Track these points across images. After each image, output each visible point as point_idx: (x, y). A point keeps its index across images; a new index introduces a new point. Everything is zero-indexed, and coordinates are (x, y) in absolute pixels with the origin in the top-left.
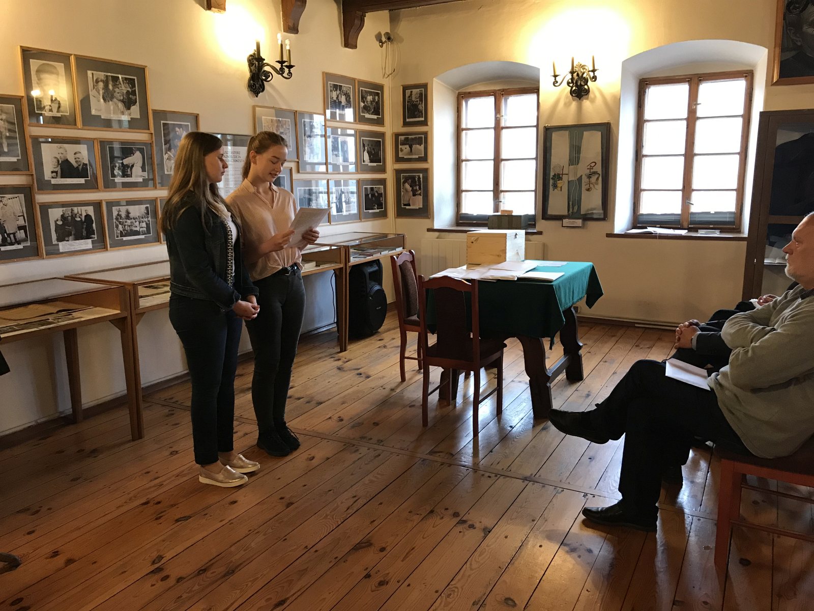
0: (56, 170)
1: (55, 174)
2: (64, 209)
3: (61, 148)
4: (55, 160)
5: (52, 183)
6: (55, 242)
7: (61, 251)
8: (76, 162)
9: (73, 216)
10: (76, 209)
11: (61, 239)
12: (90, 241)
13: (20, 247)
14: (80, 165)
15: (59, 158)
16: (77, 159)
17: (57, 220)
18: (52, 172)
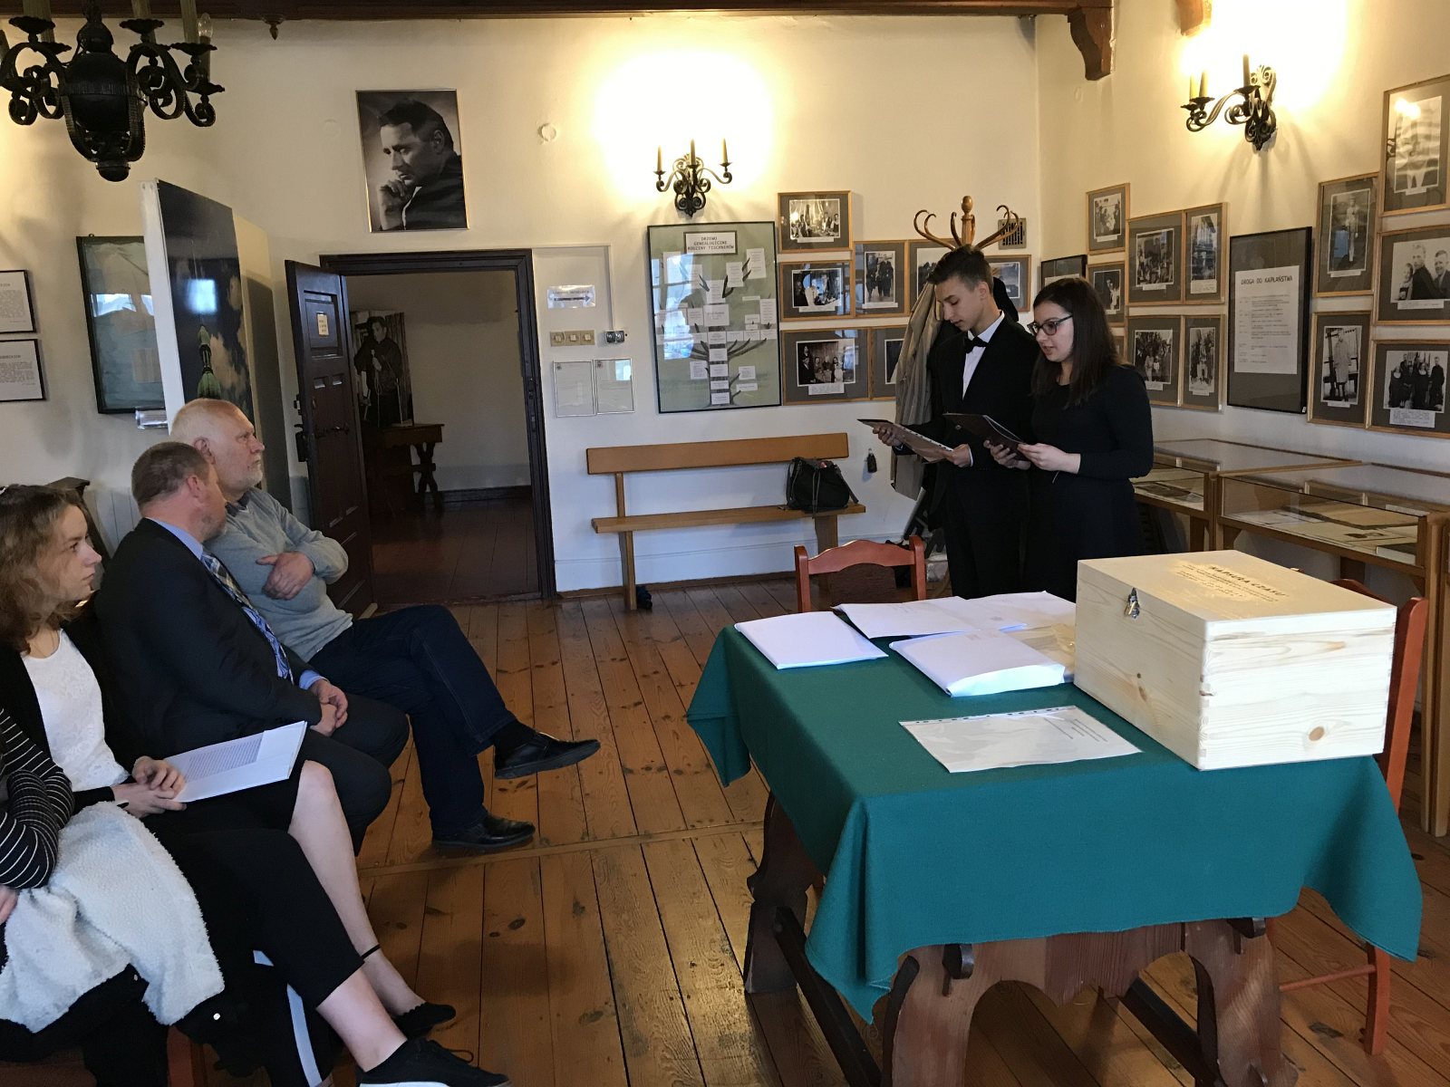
0: (1406, 285)
1: (1404, 293)
2: (1406, 352)
3: (1418, 247)
4: (1408, 269)
5: (1399, 307)
6: (1386, 407)
7: (1392, 422)
8: (1437, 269)
9: (1417, 366)
10: (1422, 354)
11: (1394, 403)
12: (1432, 414)
13: (1346, 404)
14: (1440, 276)
15: (1413, 264)
16: (1439, 265)
17: (1395, 371)
18: (1402, 290)
